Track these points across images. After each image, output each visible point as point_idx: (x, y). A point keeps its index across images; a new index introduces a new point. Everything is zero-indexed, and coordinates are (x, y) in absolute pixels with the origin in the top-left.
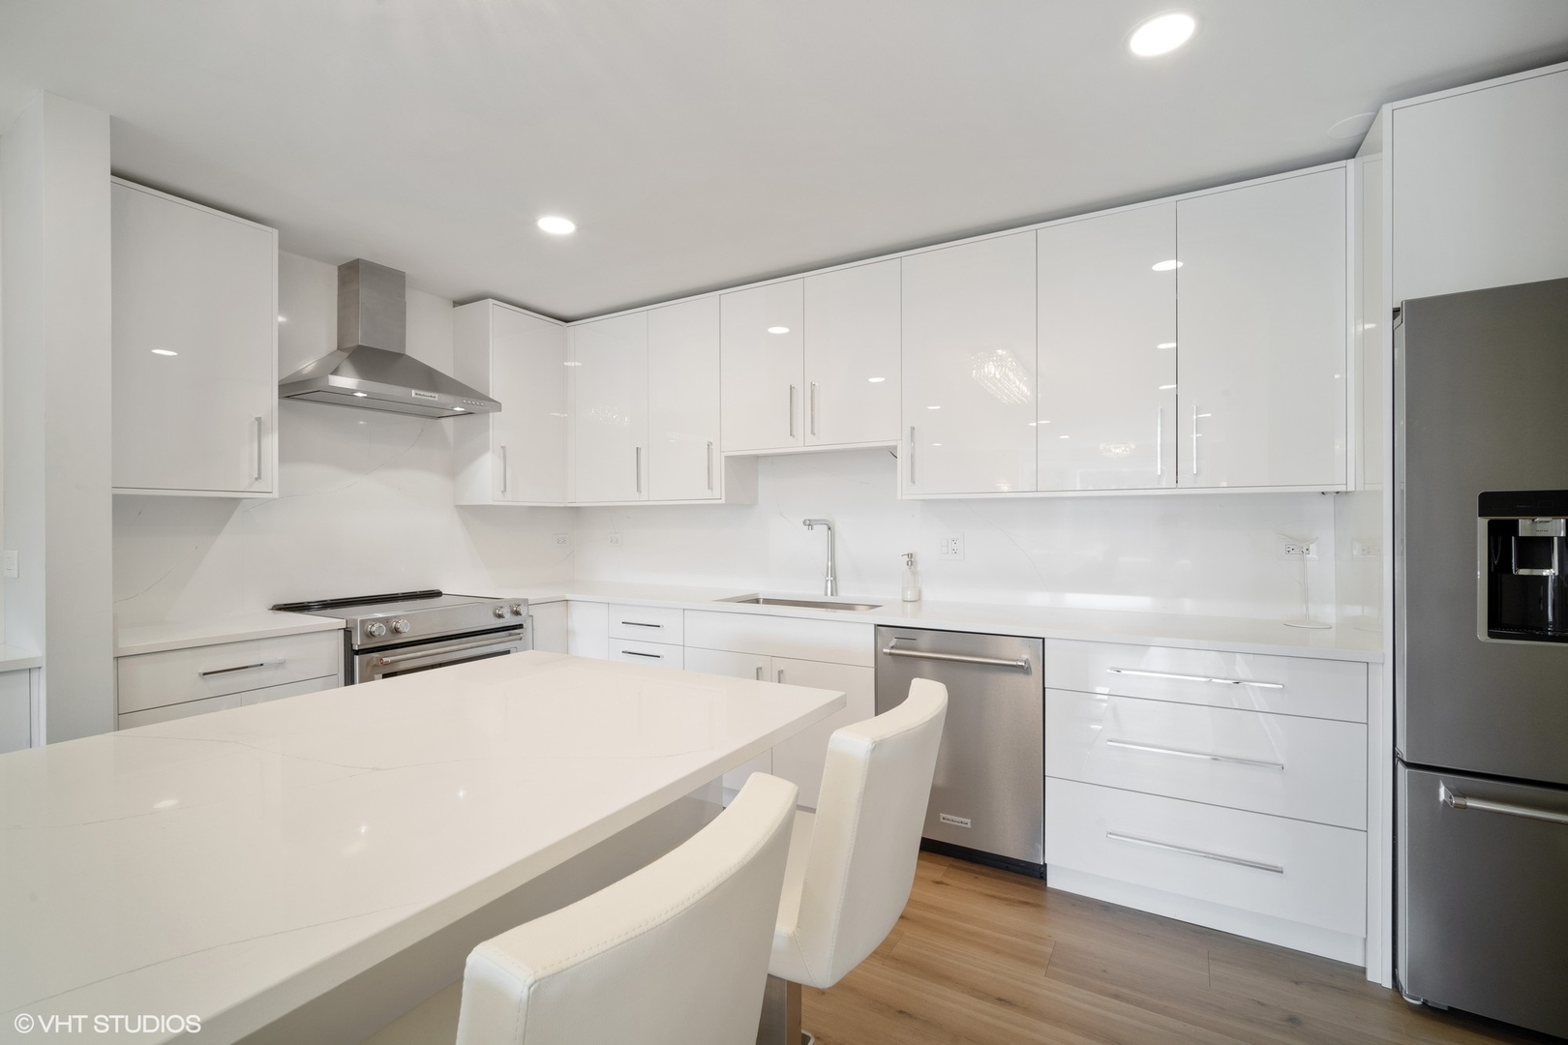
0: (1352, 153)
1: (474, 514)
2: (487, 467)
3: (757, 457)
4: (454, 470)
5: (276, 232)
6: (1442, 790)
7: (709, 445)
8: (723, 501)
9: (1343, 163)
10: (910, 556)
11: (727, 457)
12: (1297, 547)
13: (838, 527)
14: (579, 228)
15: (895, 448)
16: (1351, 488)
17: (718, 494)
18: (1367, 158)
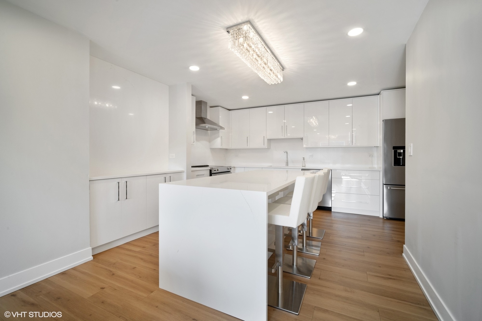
0: (378, 94)
1: (213, 150)
2: (219, 140)
3: (271, 139)
4: (210, 141)
5: (195, 97)
6: (389, 187)
7: (264, 136)
8: (267, 148)
9: (377, 96)
10: (304, 158)
11: (267, 139)
12: (371, 156)
13: (288, 153)
14: (249, 97)
15: (303, 138)
16: (378, 146)
17: (266, 146)
18: (380, 95)
